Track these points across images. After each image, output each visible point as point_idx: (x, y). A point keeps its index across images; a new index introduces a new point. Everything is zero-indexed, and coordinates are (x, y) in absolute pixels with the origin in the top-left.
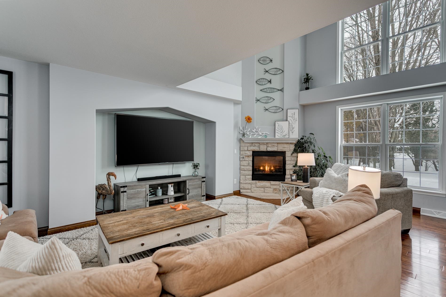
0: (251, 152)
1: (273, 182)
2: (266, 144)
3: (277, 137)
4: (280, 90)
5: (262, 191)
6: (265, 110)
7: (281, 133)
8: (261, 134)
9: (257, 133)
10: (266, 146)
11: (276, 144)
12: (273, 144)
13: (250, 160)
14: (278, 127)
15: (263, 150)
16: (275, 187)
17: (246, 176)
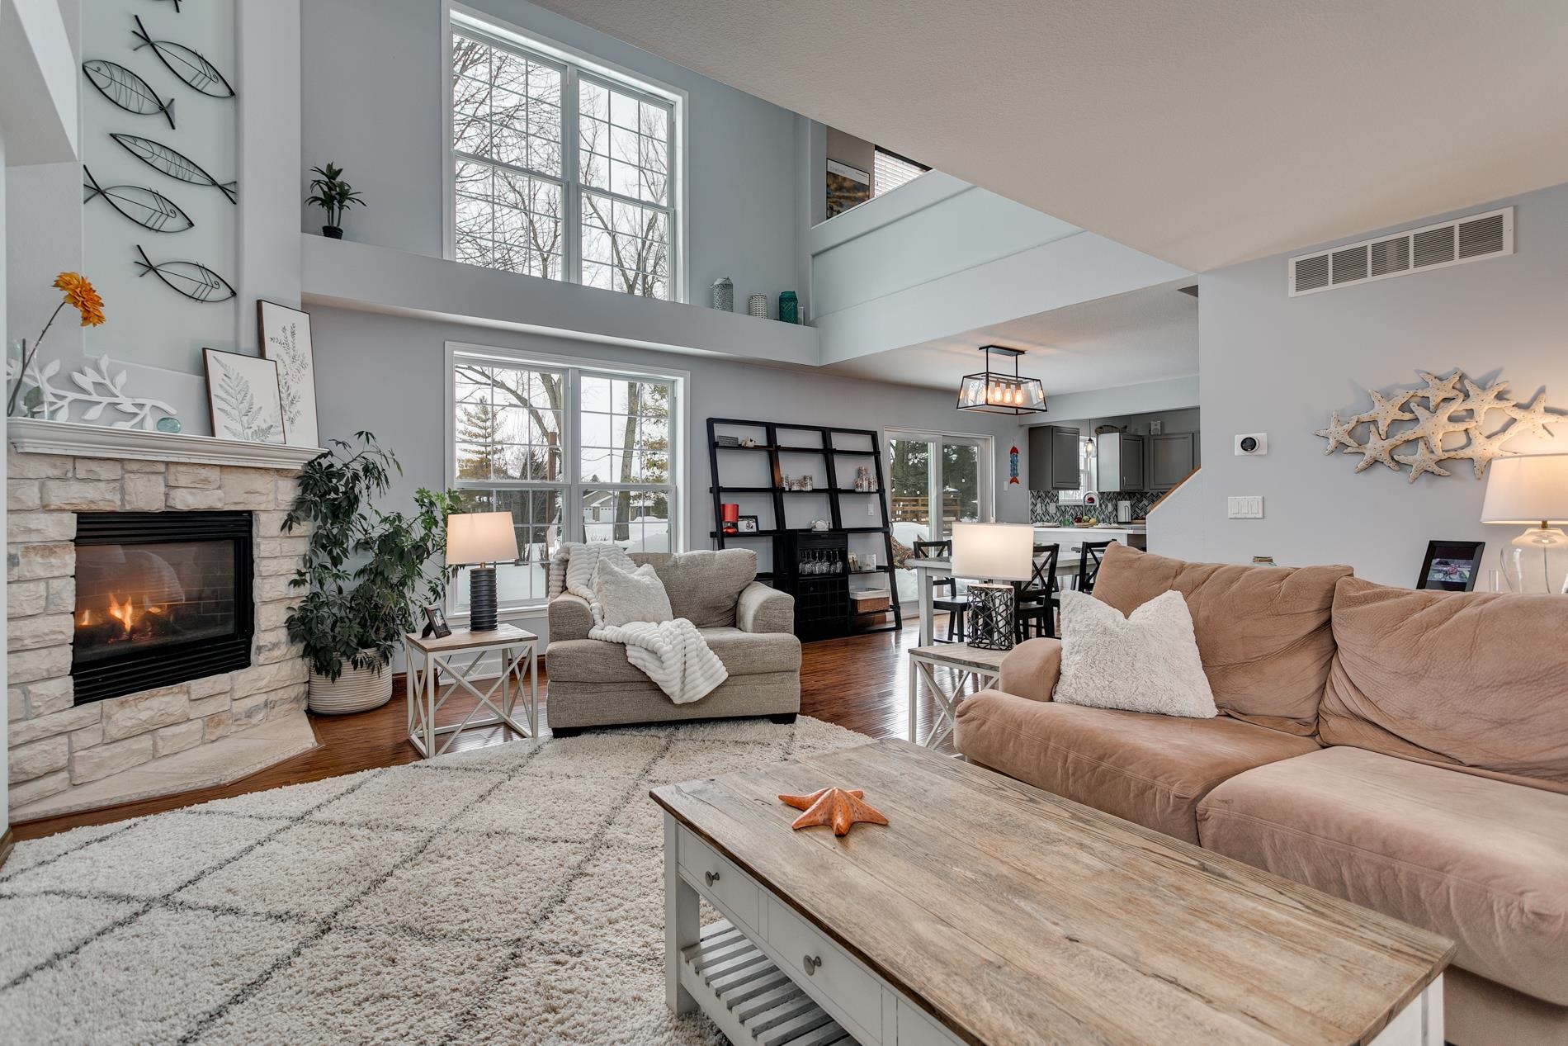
0: (71, 521)
1: (200, 686)
2: (162, 468)
3: (222, 434)
4: (219, 183)
5: (143, 751)
6: (141, 269)
7: (245, 419)
8: (127, 406)
9: (106, 400)
10: (160, 479)
11: (214, 474)
12: (204, 472)
13: (62, 572)
14: (223, 383)
15: (147, 509)
16: (209, 708)
17: (30, 687)
